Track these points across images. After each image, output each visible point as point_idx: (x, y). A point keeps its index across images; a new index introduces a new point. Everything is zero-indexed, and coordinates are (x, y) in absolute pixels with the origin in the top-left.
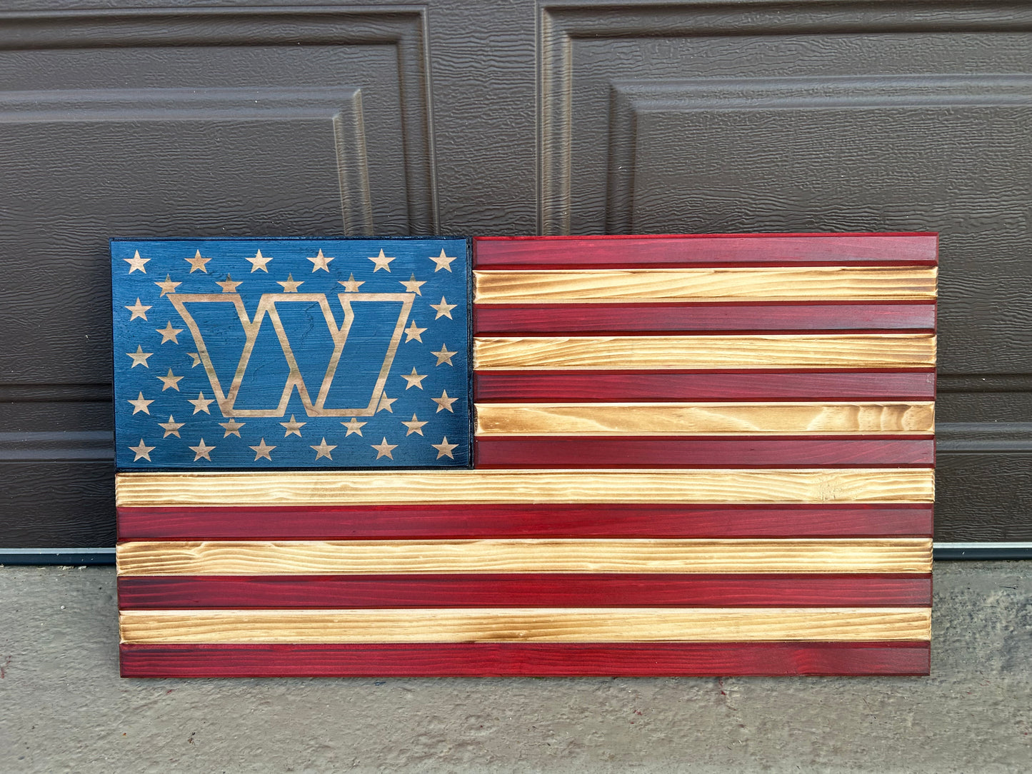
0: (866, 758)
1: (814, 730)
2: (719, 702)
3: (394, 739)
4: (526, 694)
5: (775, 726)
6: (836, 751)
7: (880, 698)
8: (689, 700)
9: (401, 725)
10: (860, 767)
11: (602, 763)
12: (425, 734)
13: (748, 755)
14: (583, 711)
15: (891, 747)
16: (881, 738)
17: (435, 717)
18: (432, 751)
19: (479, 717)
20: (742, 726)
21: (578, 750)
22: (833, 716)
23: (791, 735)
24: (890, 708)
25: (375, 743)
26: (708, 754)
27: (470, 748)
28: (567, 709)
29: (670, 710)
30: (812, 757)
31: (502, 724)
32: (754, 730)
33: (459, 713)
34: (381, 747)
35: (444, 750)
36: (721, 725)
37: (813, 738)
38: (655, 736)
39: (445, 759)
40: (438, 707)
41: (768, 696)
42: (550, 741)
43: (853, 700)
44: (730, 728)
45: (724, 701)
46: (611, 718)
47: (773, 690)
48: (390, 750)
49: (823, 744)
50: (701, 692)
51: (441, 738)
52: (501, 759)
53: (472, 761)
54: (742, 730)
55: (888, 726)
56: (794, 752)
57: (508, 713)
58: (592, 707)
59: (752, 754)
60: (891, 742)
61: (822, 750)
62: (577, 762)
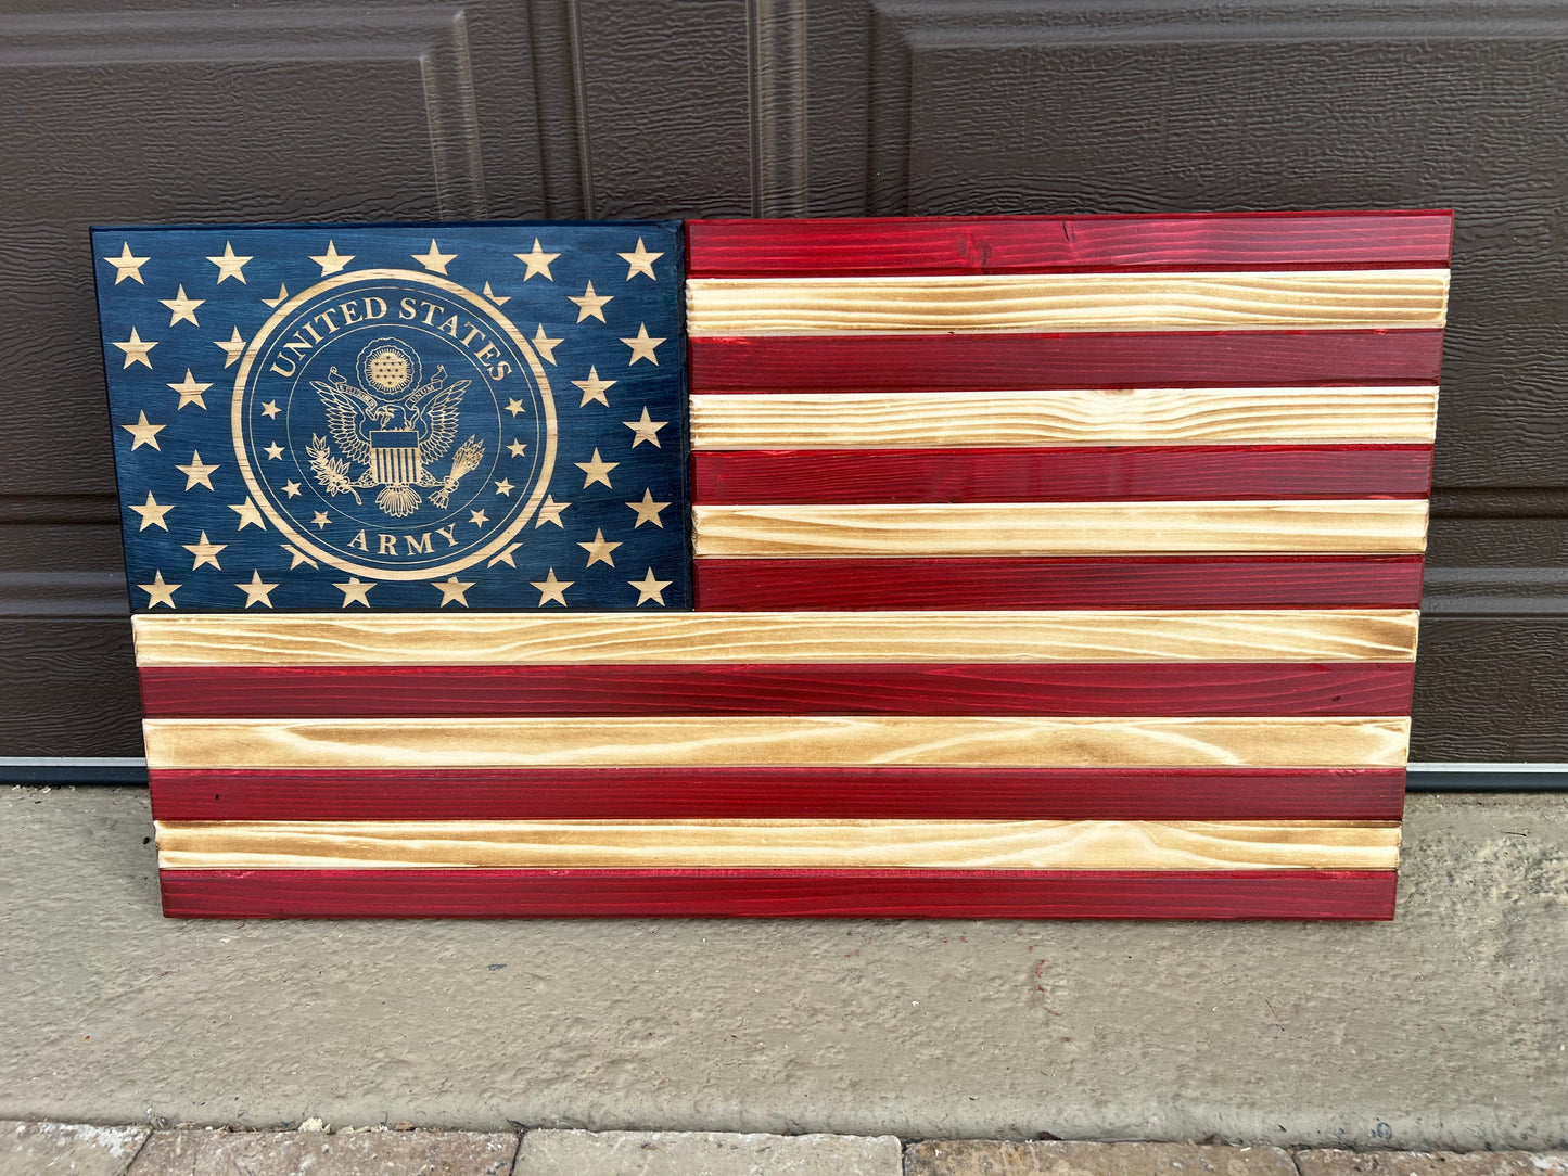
0: (1264, 1092)
1: (1182, 1047)
2: (1033, 1003)
3: (511, 1050)
4: (727, 986)
5: (1121, 1039)
6: (1215, 1080)
7: (1293, 999)
8: (985, 1000)
9: (523, 1031)
10: (1253, 1105)
11: (835, 1094)
12: (560, 1045)
13: (1073, 1084)
14: (814, 1012)
15: (1305, 1075)
16: (1290, 1061)
17: (578, 1020)
18: (569, 1070)
19: (648, 1020)
20: (1068, 1040)
21: (801, 1073)
22: (1216, 1026)
23: (1144, 1055)
24: (1308, 1015)
25: (479, 1057)
26: (1008, 1081)
27: (629, 1066)
28: (789, 1010)
29: (954, 1013)
30: (1175, 1088)
31: (683, 1031)
32: (1085, 1046)
33: (617, 1013)
34: (488, 1064)
35: (586, 1069)
36: (1034, 1039)
37: (1181, 1059)
38: (925, 1054)
39: (588, 1084)
40: (586, 1004)
41: (1112, 995)
42: (757, 1057)
43: (1248, 1002)
44: (1048, 1042)
45: (1042, 1000)
46: (858, 1024)
47: (1121, 986)
48: (502, 1069)
49: (1196, 1069)
50: (1006, 987)
51: (585, 1051)
52: (677, 1084)
53: (629, 1087)
54: (1067, 1045)
55: (1303, 1043)
56: (1147, 1081)
57: (696, 1015)
58: (830, 1008)
59: (1079, 1083)
60: (1306, 1068)
61: (1193, 1077)
62: (797, 1092)
